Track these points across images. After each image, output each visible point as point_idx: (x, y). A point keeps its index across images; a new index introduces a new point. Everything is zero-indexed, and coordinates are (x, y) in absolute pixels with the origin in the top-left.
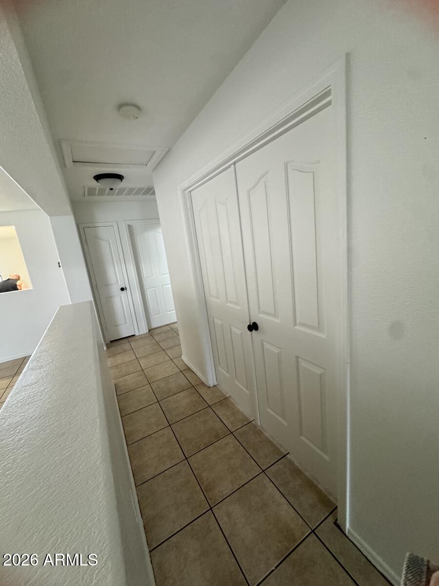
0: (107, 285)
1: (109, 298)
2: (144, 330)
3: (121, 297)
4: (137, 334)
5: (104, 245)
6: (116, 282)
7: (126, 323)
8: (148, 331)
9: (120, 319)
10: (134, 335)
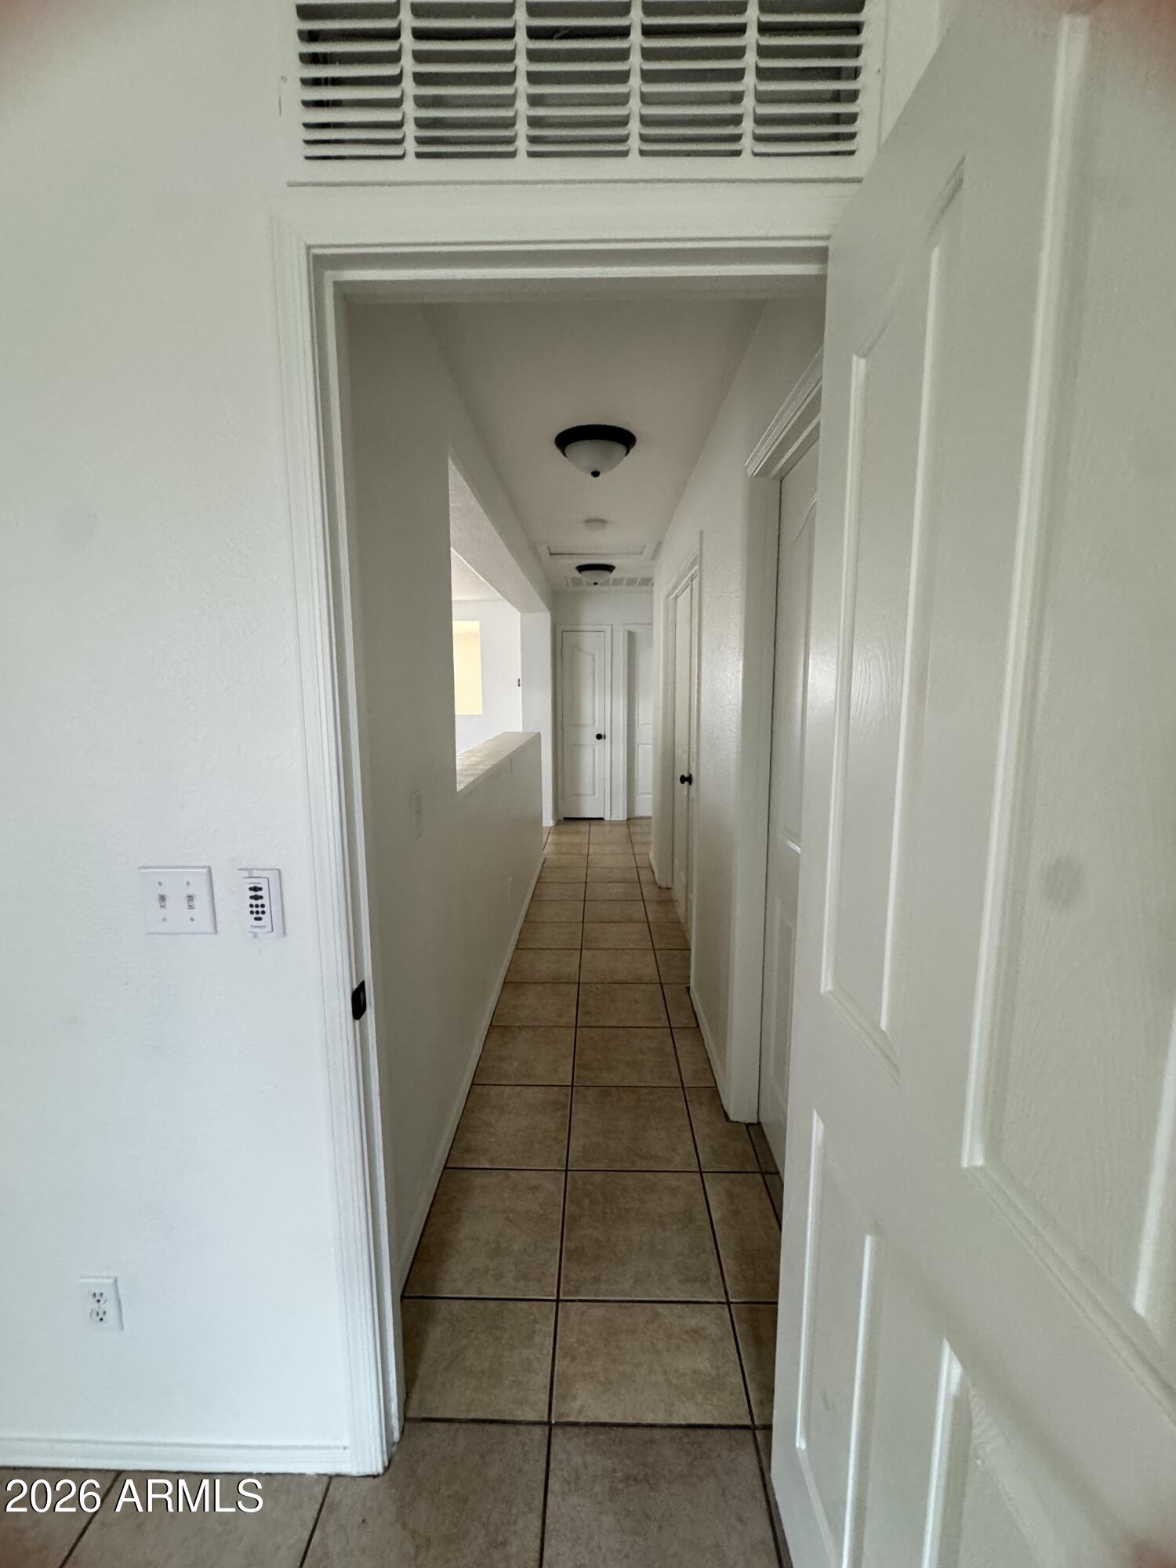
0: (578, 726)
1: (577, 746)
2: (620, 815)
3: (594, 750)
4: (607, 818)
5: (586, 662)
6: (591, 722)
7: (594, 794)
8: (626, 818)
9: (586, 786)
10: (602, 819)
